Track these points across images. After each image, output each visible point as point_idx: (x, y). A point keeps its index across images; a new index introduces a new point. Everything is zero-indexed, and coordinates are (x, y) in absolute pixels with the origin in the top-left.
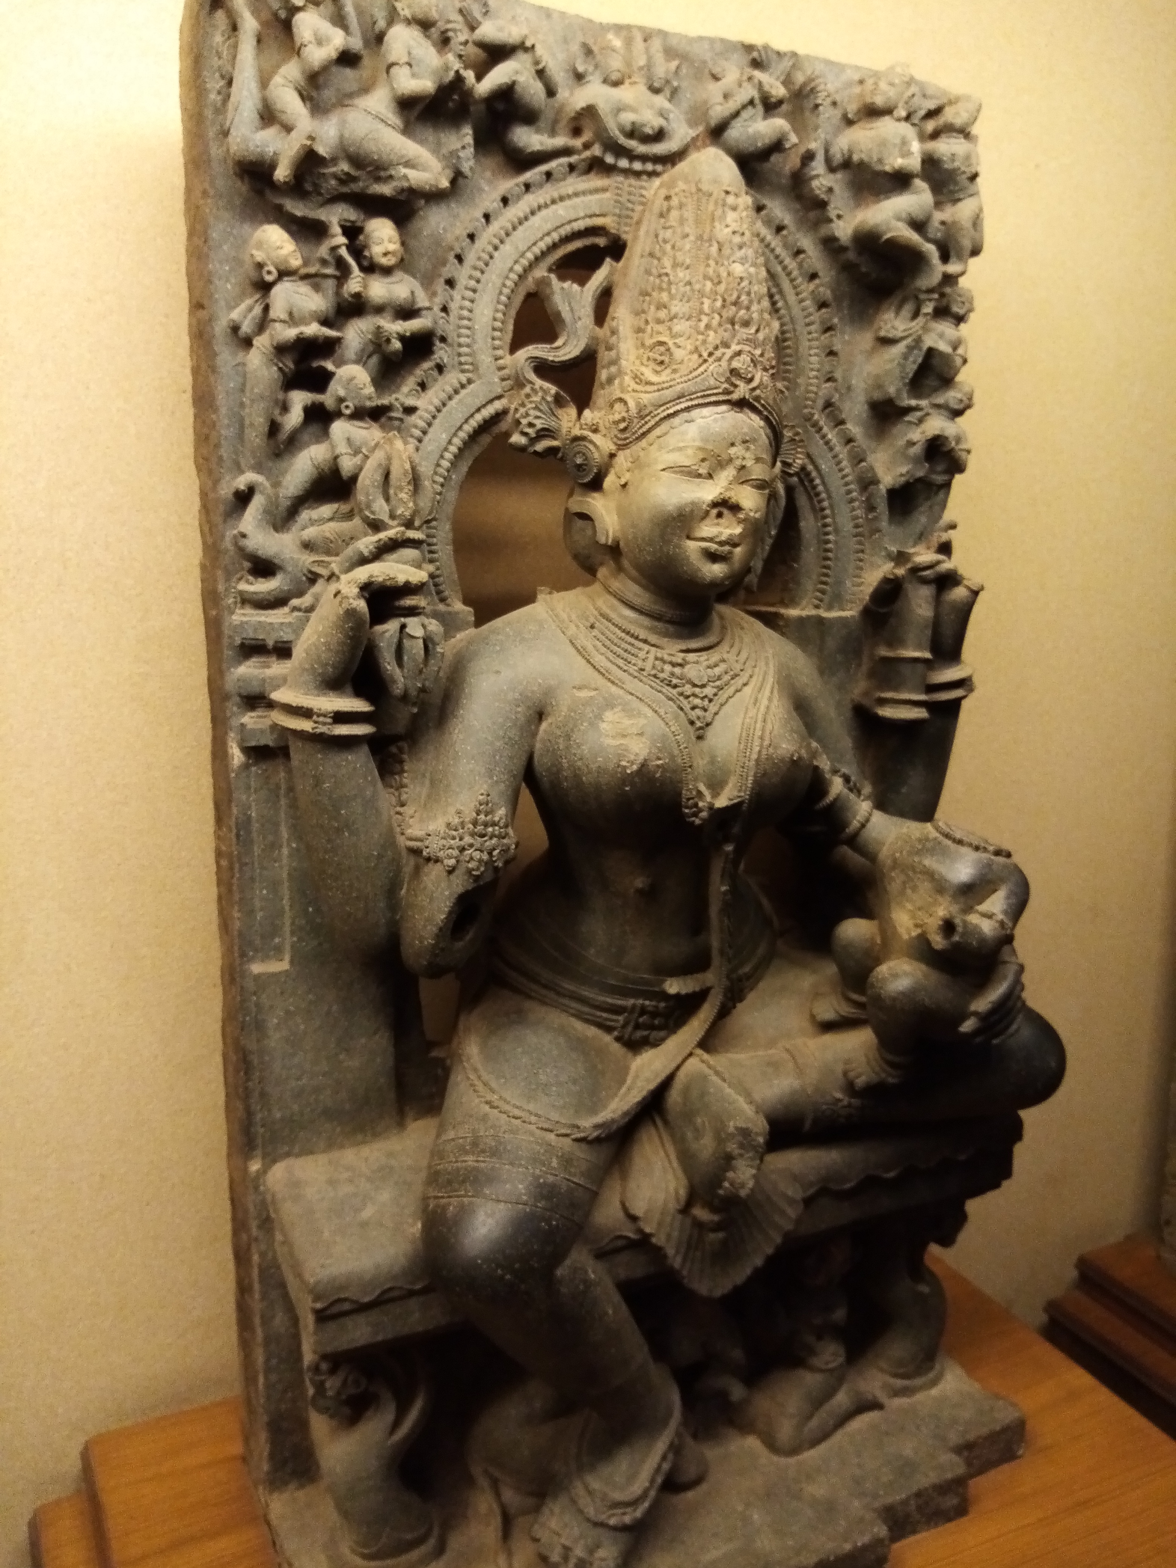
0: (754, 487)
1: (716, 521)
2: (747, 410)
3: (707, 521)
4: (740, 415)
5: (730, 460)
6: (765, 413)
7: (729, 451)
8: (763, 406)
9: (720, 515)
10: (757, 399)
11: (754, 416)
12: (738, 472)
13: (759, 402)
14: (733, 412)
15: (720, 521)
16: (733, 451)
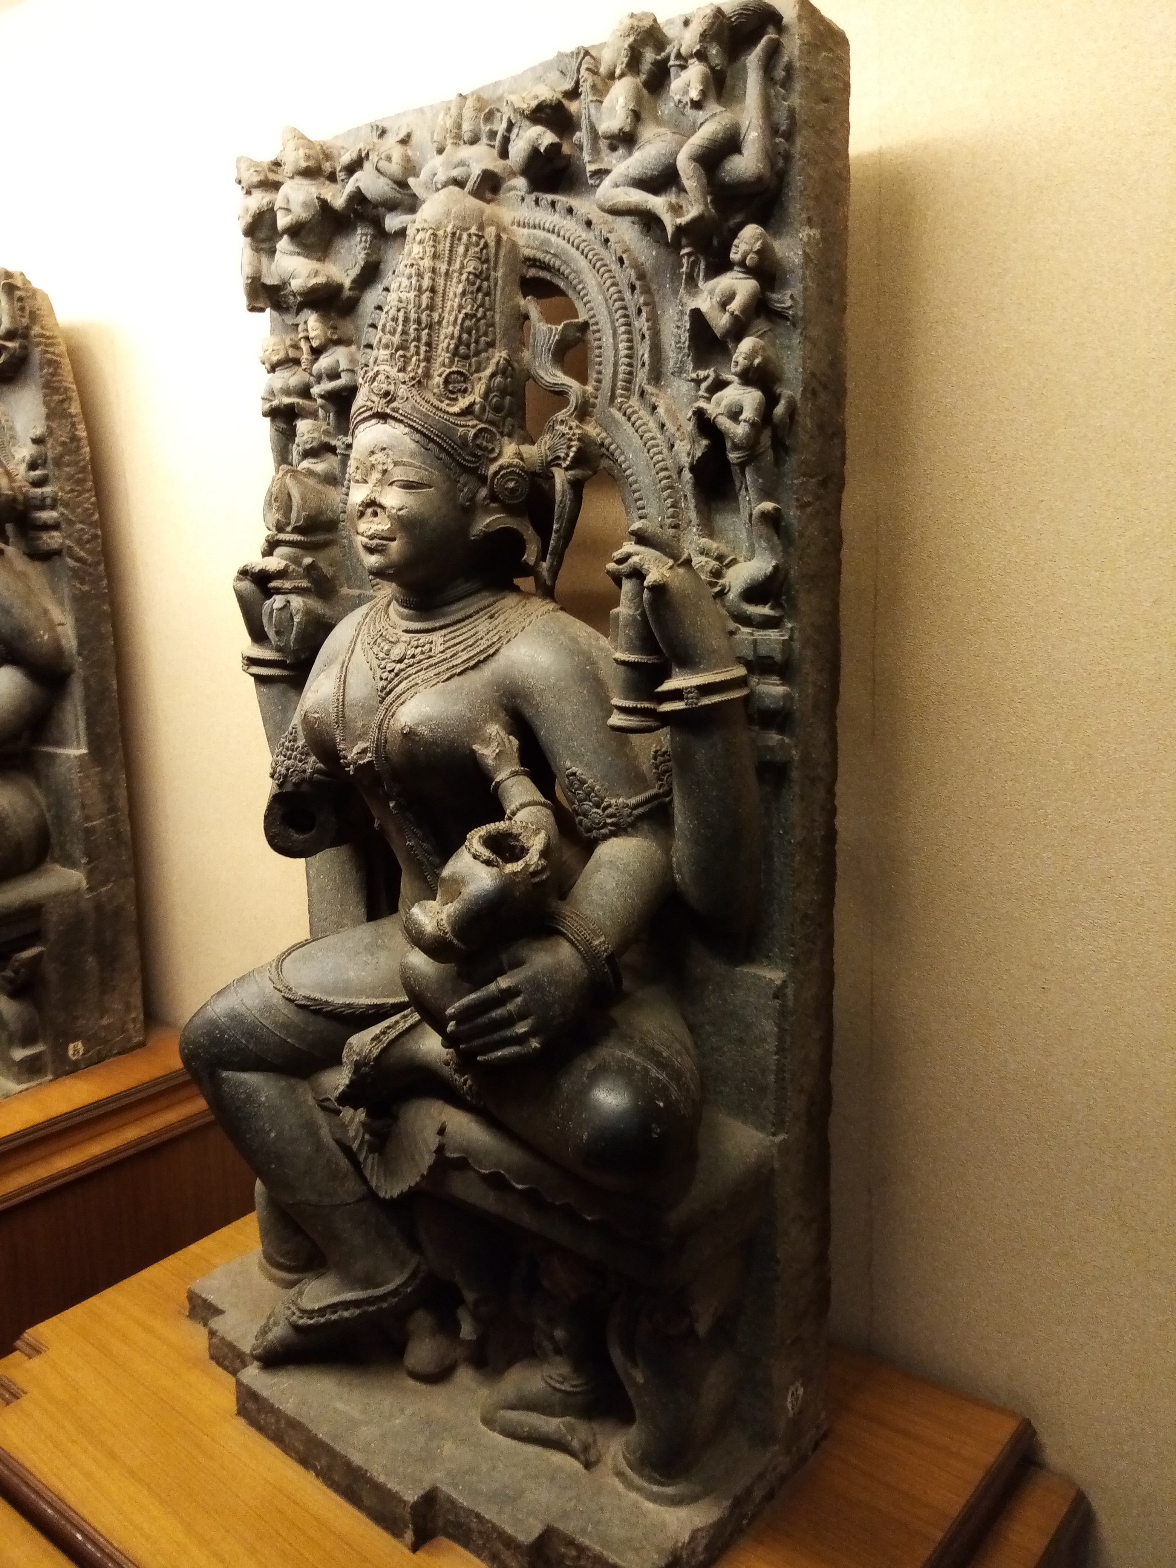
0: (400, 487)
1: (371, 519)
2: (389, 421)
3: (364, 519)
4: (386, 426)
5: (373, 466)
6: (406, 421)
7: (370, 459)
8: (401, 414)
9: (375, 514)
10: (395, 410)
11: (397, 425)
12: (383, 476)
13: (397, 412)
14: (379, 425)
15: (375, 519)
16: (372, 459)
